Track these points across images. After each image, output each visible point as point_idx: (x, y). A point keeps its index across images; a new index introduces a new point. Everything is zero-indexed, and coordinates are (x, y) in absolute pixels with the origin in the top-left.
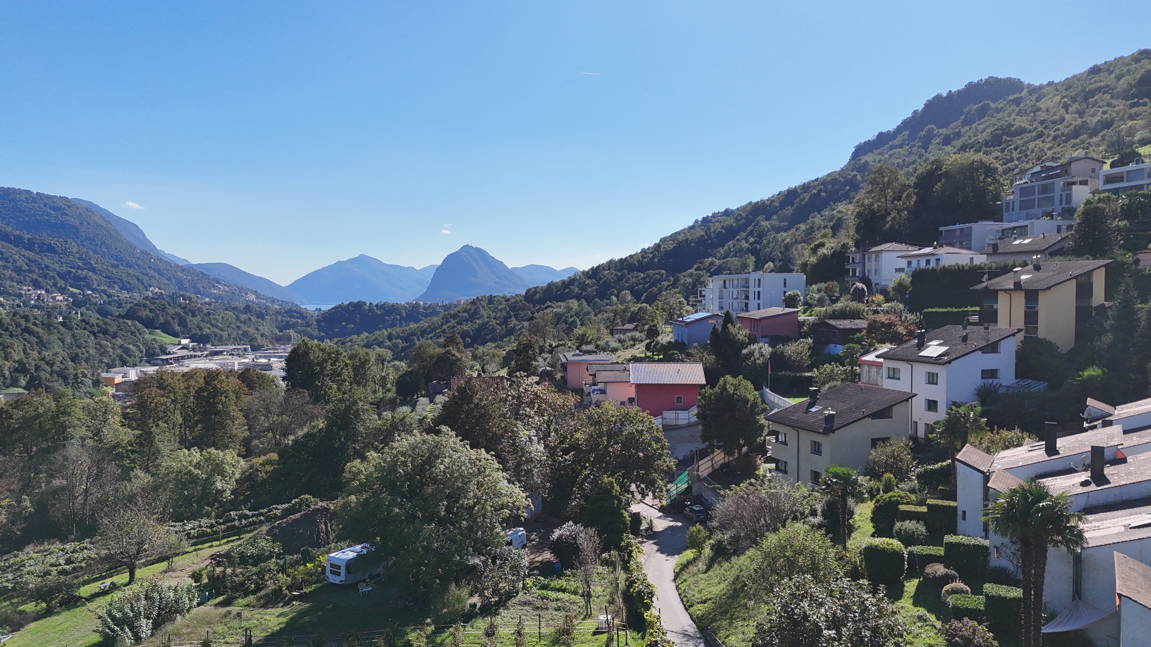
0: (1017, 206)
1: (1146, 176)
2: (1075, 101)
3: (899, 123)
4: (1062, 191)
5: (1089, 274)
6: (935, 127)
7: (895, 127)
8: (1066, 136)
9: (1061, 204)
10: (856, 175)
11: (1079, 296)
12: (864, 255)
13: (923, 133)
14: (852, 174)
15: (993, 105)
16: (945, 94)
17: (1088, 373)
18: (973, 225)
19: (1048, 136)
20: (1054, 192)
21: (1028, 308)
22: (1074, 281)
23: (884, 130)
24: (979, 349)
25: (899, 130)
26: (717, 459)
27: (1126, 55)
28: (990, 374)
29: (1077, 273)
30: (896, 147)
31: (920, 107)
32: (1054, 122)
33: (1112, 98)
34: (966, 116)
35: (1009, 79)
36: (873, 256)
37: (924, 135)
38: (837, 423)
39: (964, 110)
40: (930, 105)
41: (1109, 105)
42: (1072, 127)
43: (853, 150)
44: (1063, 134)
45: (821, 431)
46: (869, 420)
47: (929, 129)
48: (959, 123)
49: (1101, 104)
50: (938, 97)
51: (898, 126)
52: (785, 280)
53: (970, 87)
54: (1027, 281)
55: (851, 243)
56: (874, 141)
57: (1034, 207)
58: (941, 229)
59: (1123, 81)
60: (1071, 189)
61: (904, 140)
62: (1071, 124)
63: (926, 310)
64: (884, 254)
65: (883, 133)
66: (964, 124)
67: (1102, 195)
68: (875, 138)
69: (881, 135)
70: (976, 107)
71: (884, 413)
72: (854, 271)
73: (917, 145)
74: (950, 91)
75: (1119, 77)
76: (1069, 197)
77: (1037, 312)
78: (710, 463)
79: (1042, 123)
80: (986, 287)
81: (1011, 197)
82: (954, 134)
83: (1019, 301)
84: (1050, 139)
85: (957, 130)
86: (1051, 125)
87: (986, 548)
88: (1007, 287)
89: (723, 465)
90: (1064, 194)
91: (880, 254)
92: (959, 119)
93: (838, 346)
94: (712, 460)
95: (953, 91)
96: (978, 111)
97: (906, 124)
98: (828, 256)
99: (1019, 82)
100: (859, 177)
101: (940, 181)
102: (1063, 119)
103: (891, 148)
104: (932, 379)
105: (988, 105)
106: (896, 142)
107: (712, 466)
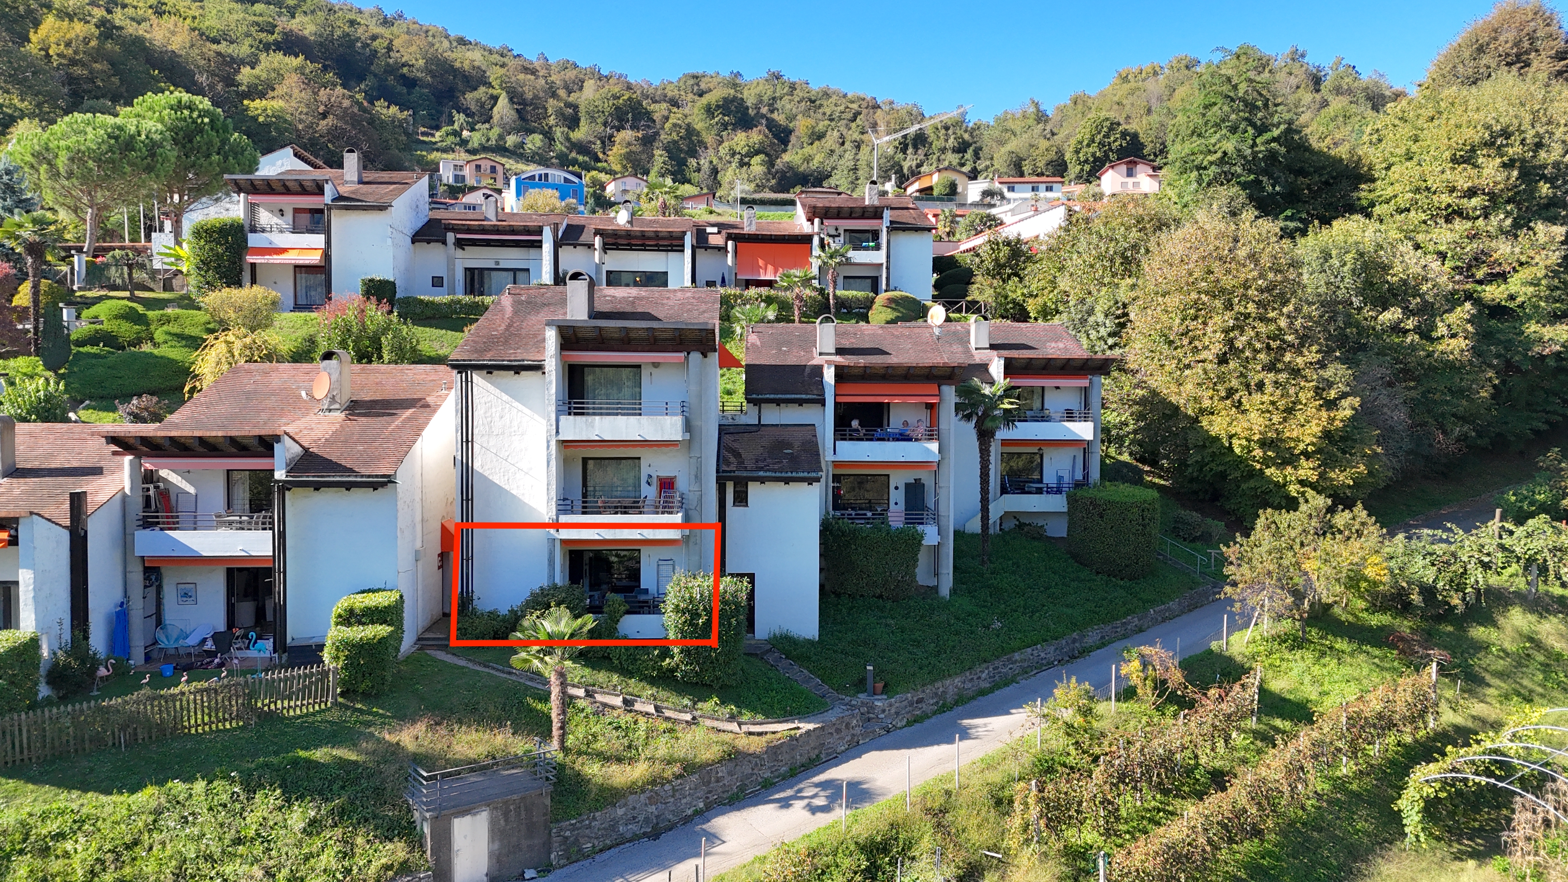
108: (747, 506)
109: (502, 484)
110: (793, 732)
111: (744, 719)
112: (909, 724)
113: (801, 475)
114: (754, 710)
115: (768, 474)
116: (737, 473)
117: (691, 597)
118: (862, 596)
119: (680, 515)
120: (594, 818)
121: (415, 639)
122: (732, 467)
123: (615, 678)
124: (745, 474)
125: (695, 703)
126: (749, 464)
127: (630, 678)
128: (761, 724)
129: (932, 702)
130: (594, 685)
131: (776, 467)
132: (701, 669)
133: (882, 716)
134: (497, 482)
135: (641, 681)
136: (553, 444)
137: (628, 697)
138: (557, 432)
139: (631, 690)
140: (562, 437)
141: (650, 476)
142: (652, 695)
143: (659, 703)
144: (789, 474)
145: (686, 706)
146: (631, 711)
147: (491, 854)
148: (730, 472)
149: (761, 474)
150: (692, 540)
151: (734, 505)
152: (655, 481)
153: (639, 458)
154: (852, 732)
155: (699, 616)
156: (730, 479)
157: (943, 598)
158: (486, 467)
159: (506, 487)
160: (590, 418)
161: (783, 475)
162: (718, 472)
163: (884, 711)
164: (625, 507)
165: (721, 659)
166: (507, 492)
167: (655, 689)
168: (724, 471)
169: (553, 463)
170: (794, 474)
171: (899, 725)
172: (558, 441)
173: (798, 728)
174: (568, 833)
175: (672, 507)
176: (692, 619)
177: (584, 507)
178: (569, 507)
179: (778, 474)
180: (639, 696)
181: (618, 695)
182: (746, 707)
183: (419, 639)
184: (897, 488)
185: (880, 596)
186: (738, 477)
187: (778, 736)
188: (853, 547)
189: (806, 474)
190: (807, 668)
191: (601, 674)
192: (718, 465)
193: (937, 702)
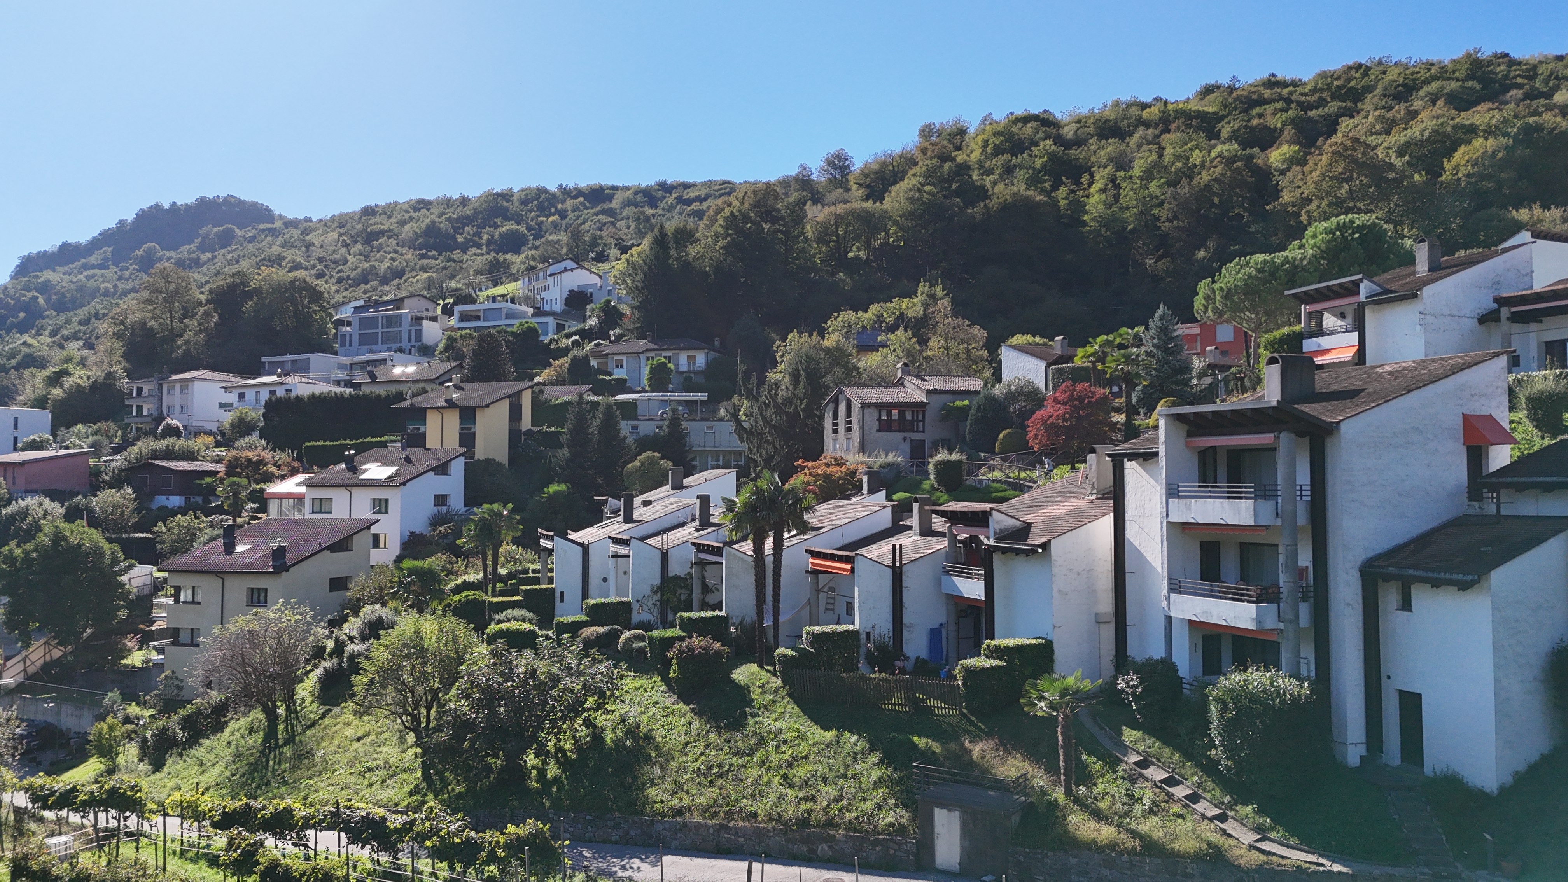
0: (356, 339)
1: (504, 316)
2: (356, 242)
3: (95, 233)
4: (411, 326)
5: (518, 394)
6: (158, 247)
7: (89, 238)
8: (353, 280)
9: (410, 341)
10: (37, 298)
11: (511, 419)
12: (161, 385)
13: (139, 253)
14: (30, 295)
15: (239, 232)
16: (167, 206)
17: (553, 488)
18: (310, 355)
19: (331, 276)
20: (400, 326)
21: (462, 428)
22: (507, 401)
23: (72, 240)
24: (432, 470)
25: (95, 244)
26: (33, 657)
27: (401, 200)
28: (440, 500)
29: (510, 392)
30: (93, 267)
31: (130, 217)
32: (335, 262)
33: (398, 244)
34: (204, 238)
35: (255, 204)
36: (178, 386)
37: (142, 256)
38: (289, 558)
39: (201, 232)
40: (144, 217)
41: (396, 252)
42: (359, 270)
43: (18, 262)
44: (348, 277)
45: (271, 570)
46: (327, 553)
47: (149, 248)
48: (193, 247)
49: (388, 249)
50: (157, 207)
51: (94, 238)
52: (16, 419)
53: (203, 202)
54: (458, 399)
55: (120, 371)
56: (53, 253)
57: (377, 343)
58: (263, 359)
59: (407, 227)
60: (421, 325)
61: (106, 259)
62: (357, 267)
63: (308, 444)
64: (196, 383)
65: (70, 244)
66: (202, 248)
67: (464, 332)
68: (55, 249)
69: (65, 246)
70: (215, 230)
71: (342, 545)
72: (140, 409)
73: (131, 268)
74: (174, 203)
75: (402, 223)
76: (419, 333)
77: (474, 434)
78: (21, 667)
79: (321, 260)
80: (412, 405)
81: (348, 329)
82: (191, 260)
83: (453, 421)
84: (334, 280)
85: (194, 256)
86: (332, 265)
87: (629, 603)
88: (439, 405)
89: (47, 667)
90: (413, 329)
91: (190, 384)
92: (193, 242)
93: (171, 497)
94: (24, 660)
95: (179, 203)
96: (219, 235)
97: (105, 238)
98: (85, 388)
99: (268, 210)
100: (41, 301)
101: (251, 299)
102: (346, 262)
103: (85, 267)
104: (381, 506)
105: (231, 231)
106: (93, 259)
107: (25, 670)
108: (1410, 610)
111: (1272, 835)
113: (1455, 576)
114: (1291, 831)
115: (1417, 573)
120: (1046, 856)
123: (1178, 757)
124: (1415, 575)
128: (1289, 847)
130: (1153, 757)
136: (1165, 524)
137: (1177, 777)
138: (1167, 515)
140: (1171, 520)
142: (1200, 784)
143: (1200, 792)
145: (1223, 803)
146: (1158, 787)
147: (963, 849)
149: (1410, 572)
151: (1398, 608)
160: (1188, 501)
161: (1434, 575)
167: (1208, 779)
169: (1165, 543)
172: (1168, 523)
173: (1322, 865)
174: (1021, 859)
178: (1176, 588)
179: (1428, 574)
180: (1186, 780)
187: (1285, 862)
191: (1168, 750)
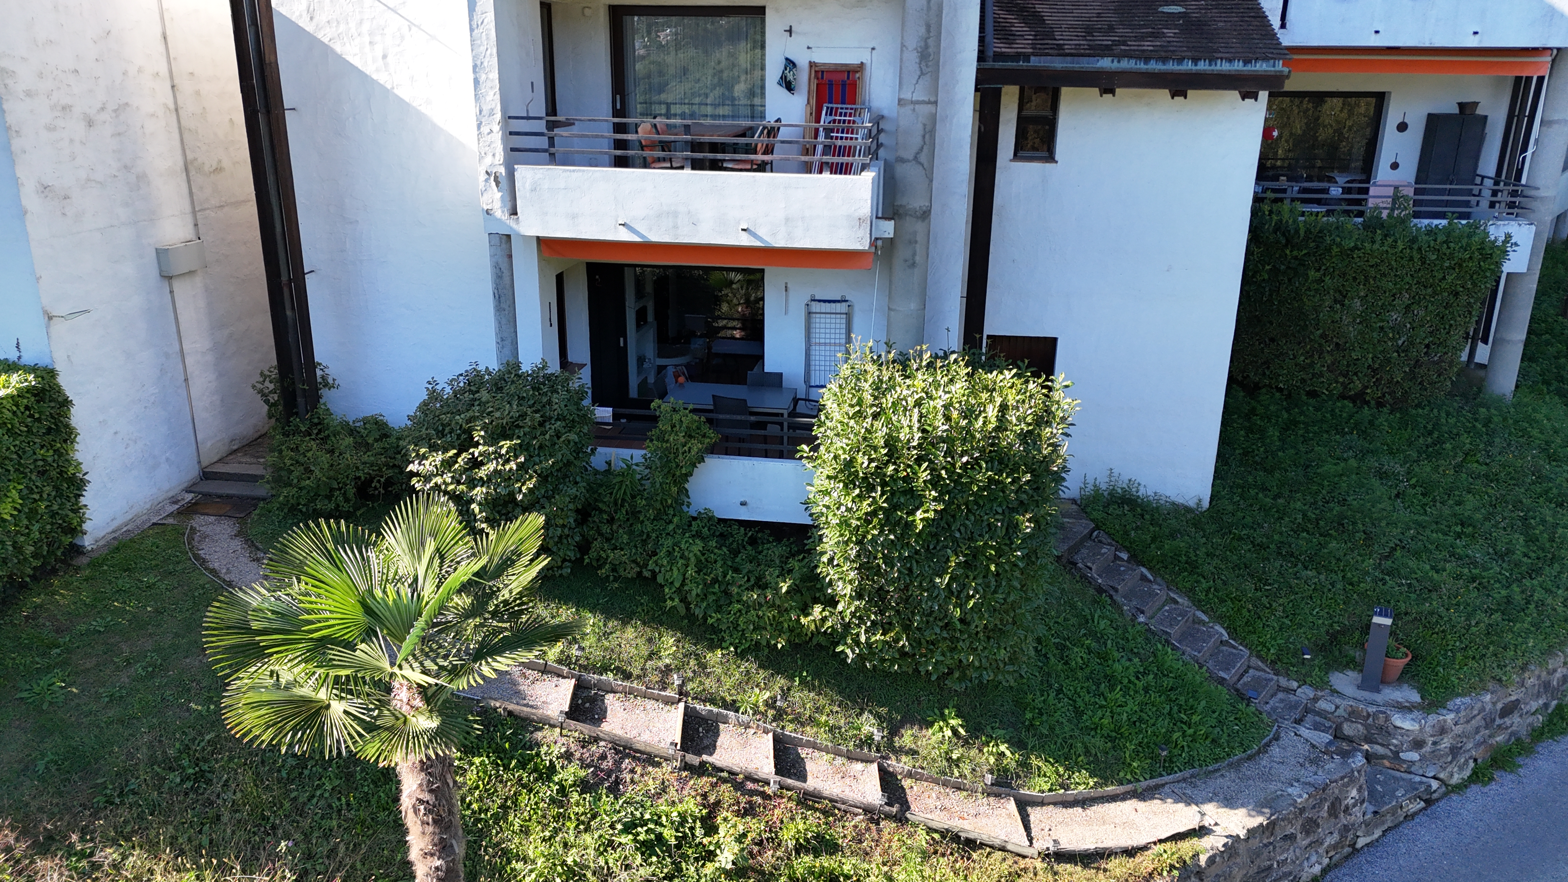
108: (1050, 157)
109: (369, 69)
110: (1186, 847)
111: (1037, 787)
112: (1478, 776)
113: (1223, 67)
115: (1126, 64)
116: (1035, 62)
117: (891, 442)
118: (1312, 394)
119: (868, 177)
121: (192, 472)
122: (1023, 45)
123: (669, 643)
124: (1058, 64)
125: (894, 731)
126: (1069, 40)
127: (712, 648)
128: (1088, 809)
129: (1534, 705)
130: (605, 669)
131: (1147, 45)
132: (916, 643)
133: (1414, 756)
134: (356, 61)
135: (741, 655)
137: (702, 708)
139: (710, 684)
141: (790, 64)
142: (771, 704)
143: (789, 730)
144: (1188, 66)
145: (868, 741)
146: (701, 770)
148: (1017, 57)
149: (1106, 63)
150: (902, 253)
151: (1016, 157)
152: (803, 78)
153: (760, 11)
154: (1344, 820)
155: (916, 500)
156: (1010, 77)
157: (1501, 399)
158: (322, 17)
159: (382, 78)
161: (1171, 66)
162: (981, 58)
163: (1418, 744)
164: (714, 147)
165: (979, 623)
166: (386, 93)
167: (781, 681)
168: (999, 57)
170: (1203, 66)
171: (1456, 779)
173: (1202, 831)
175: (849, 151)
176: (894, 507)
177: (620, 144)
178: (543, 142)
179: (1154, 66)
180: (733, 706)
181: (669, 702)
182: (1042, 749)
183: (206, 475)
184: (1402, 127)
185: (1359, 399)
186: (1037, 73)
188: (1312, 273)
189: (1238, 66)
190: (1190, 593)
191: (630, 633)
192: (982, 40)
193: (1546, 705)
